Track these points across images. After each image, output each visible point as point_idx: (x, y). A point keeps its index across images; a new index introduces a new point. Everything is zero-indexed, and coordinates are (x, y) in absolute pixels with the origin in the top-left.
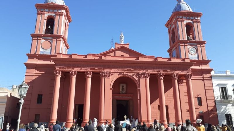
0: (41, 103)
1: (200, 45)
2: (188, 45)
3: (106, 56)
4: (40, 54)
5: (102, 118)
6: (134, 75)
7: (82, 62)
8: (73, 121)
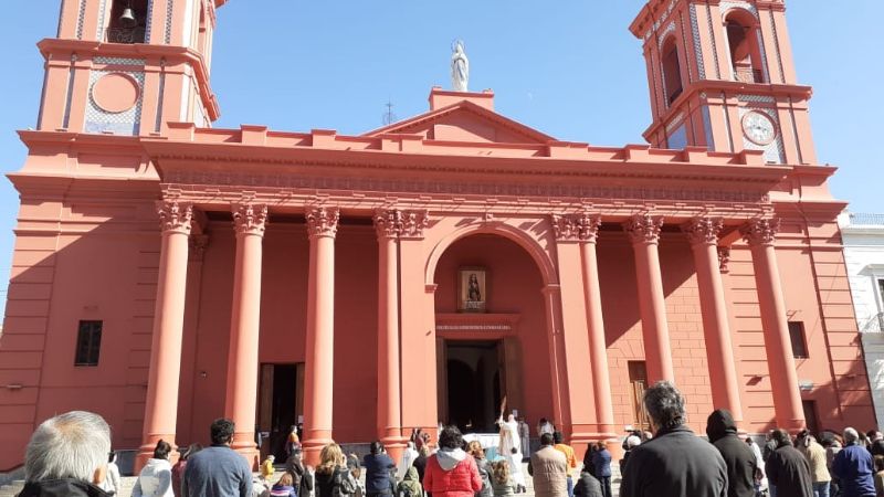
0: (95, 361)
1: (787, 105)
2: (740, 104)
3: (399, 140)
4: (83, 132)
5: (395, 422)
6: (531, 224)
7: (290, 163)
8: (256, 440)
